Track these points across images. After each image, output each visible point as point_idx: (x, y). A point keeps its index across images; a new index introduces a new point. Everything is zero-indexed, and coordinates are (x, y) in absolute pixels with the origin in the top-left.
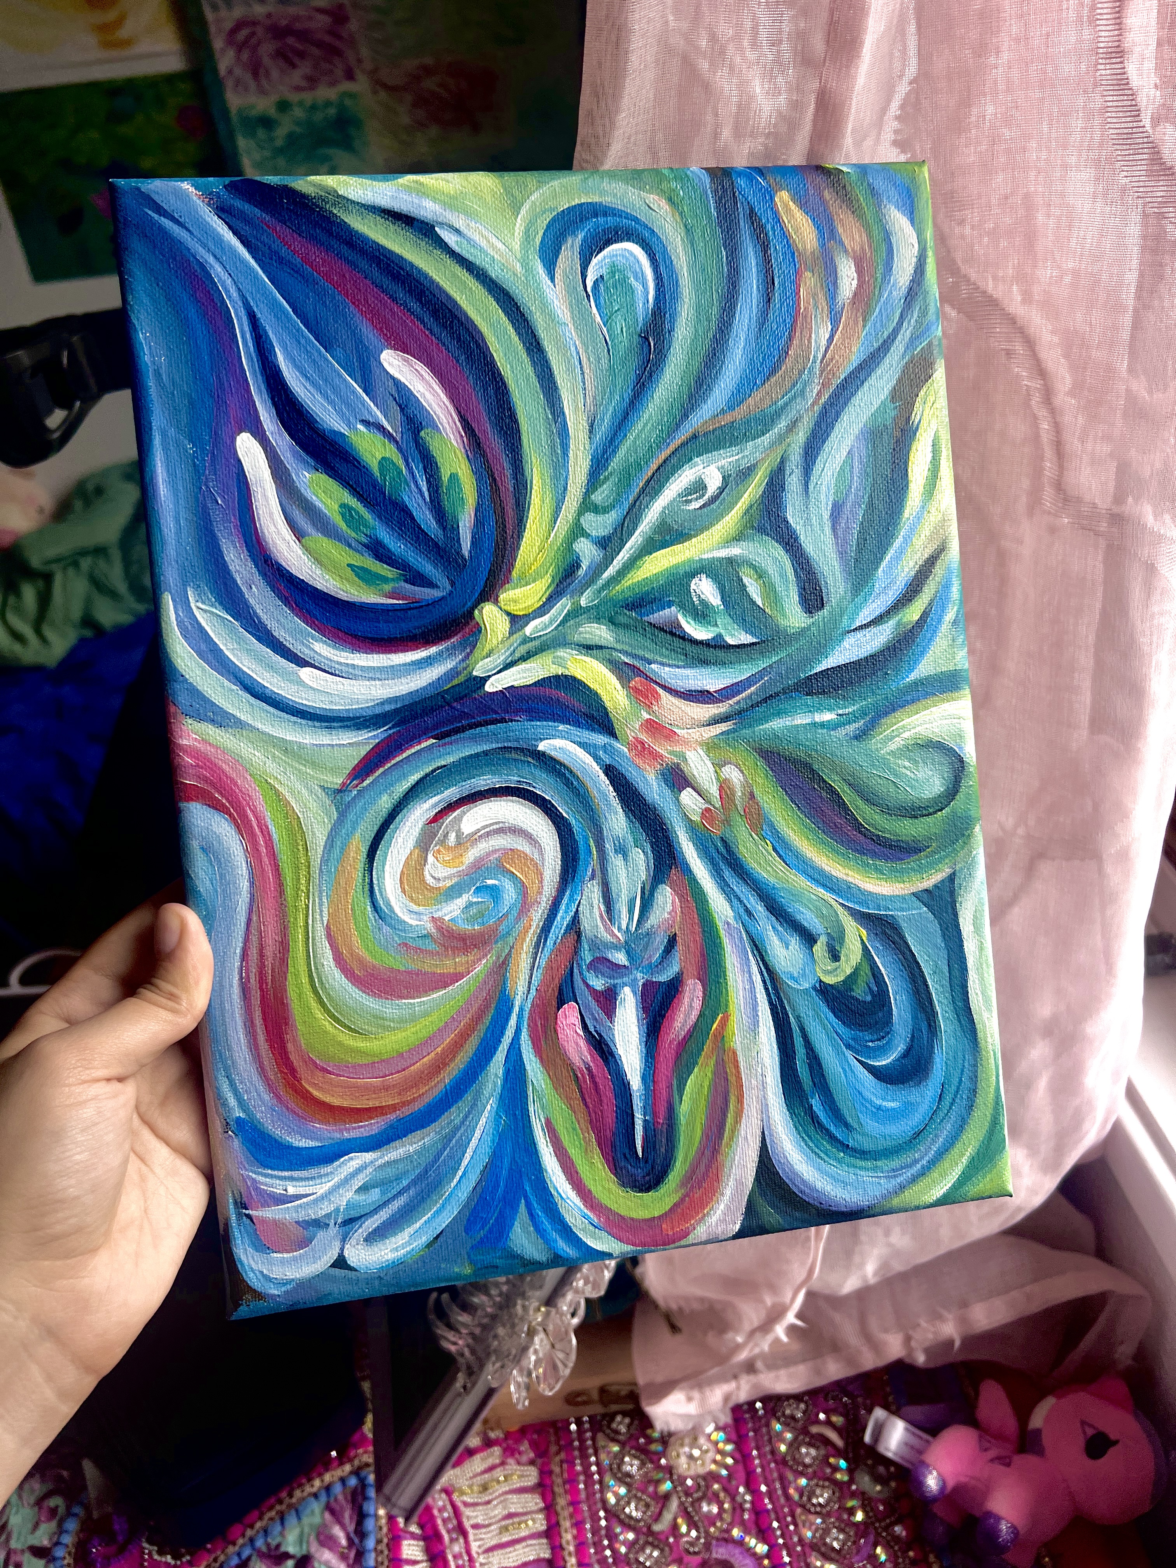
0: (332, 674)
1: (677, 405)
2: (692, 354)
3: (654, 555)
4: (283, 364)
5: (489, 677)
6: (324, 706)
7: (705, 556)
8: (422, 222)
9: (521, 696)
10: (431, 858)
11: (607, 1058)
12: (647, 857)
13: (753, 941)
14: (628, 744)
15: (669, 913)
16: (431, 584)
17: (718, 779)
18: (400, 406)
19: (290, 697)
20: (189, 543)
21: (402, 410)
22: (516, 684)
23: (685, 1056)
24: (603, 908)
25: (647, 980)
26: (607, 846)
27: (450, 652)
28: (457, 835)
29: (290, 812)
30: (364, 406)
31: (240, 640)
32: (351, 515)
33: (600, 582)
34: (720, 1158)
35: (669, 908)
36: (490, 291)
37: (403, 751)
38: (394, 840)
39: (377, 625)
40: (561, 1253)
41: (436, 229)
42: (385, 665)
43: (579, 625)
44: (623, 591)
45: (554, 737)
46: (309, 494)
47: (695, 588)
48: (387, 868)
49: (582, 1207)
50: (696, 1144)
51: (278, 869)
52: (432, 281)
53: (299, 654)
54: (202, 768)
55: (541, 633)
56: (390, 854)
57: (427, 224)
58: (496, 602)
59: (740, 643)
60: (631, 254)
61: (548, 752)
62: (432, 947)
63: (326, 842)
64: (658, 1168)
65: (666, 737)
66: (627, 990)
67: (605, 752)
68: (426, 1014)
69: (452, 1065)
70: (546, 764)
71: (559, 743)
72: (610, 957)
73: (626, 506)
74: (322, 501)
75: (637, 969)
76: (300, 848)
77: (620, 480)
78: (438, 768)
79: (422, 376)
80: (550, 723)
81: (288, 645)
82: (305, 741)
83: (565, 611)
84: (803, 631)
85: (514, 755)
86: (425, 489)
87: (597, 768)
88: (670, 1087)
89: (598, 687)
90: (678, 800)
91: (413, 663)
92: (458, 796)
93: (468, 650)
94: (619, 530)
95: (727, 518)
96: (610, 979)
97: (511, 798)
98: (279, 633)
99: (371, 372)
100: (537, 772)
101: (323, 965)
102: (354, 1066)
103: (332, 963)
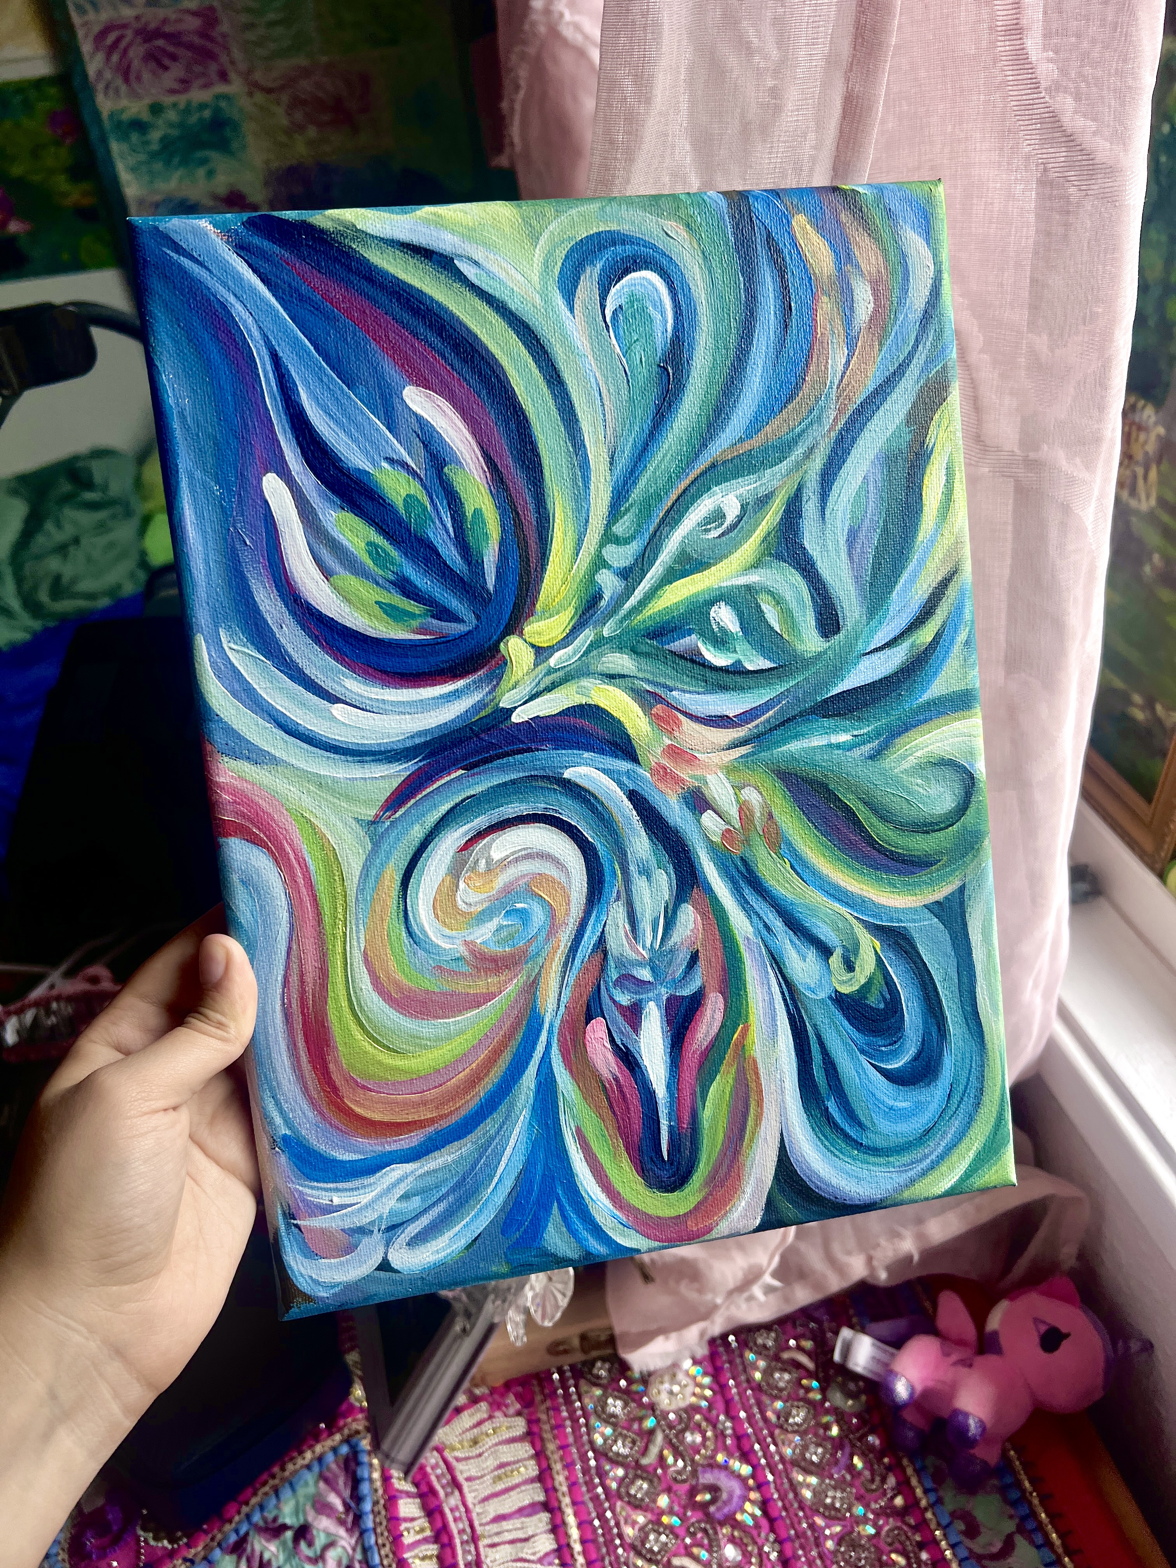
0: (363, 709)
1: (695, 435)
2: (710, 383)
3: (674, 584)
4: (306, 402)
5: (516, 708)
6: (356, 741)
7: (724, 584)
8: (441, 255)
9: (547, 726)
10: (462, 885)
11: (634, 1069)
12: (670, 878)
13: (772, 955)
14: (651, 769)
15: (692, 931)
16: (457, 619)
17: (738, 801)
18: (423, 443)
19: (322, 733)
20: (219, 585)
21: (425, 446)
22: (541, 714)
23: (707, 1064)
24: (628, 927)
25: (671, 995)
26: (631, 868)
27: (478, 685)
28: (487, 862)
29: (326, 844)
30: (387, 443)
31: (272, 679)
32: (377, 553)
33: (622, 612)
34: (741, 1158)
35: (691, 926)
36: (510, 324)
37: (434, 782)
38: (426, 868)
39: (406, 660)
40: (593, 1251)
41: (455, 261)
42: (415, 699)
43: (601, 655)
44: (644, 621)
45: (578, 764)
46: (335, 533)
47: (714, 615)
48: (421, 895)
49: (612, 1207)
50: (719, 1147)
51: (316, 900)
52: (452, 315)
53: (331, 691)
54: (239, 804)
55: (565, 664)
56: (423, 881)
57: (446, 257)
58: (521, 635)
59: (758, 668)
60: (650, 283)
61: (573, 779)
62: (465, 969)
63: (361, 872)
64: (683, 1169)
65: (688, 761)
66: (652, 1004)
67: (629, 778)
68: (461, 1032)
69: (486, 1080)
70: (571, 791)
71: (583, 770)
72: (635, 973)
73: (647, 536)
74: (348, 539)
75: (661, 984)
76: (337, 878)
77: (640, 511)
78: (468, 798)
79: (444, 412)
80: (575, 751)
81: (319, 682)
82: (338, 776)
83: (588, 642)
84: (819, 656)
85: (540, 783)
86: (449, 525)
87: (621, 793)
88: (694, 1094)
89: (621, 714)
90: (699, 821)
91: (442, 697)
92: (487, 825)
93: (495, 683)
94: (640, 560)
95: (746, 546)
96: (636, 994)
97: (538, 824)
98: (311, 671)
99: (393, 409)
100: (563, 799)
101: (361, 989)
102: (393, 1084)
103: (370, 987)
